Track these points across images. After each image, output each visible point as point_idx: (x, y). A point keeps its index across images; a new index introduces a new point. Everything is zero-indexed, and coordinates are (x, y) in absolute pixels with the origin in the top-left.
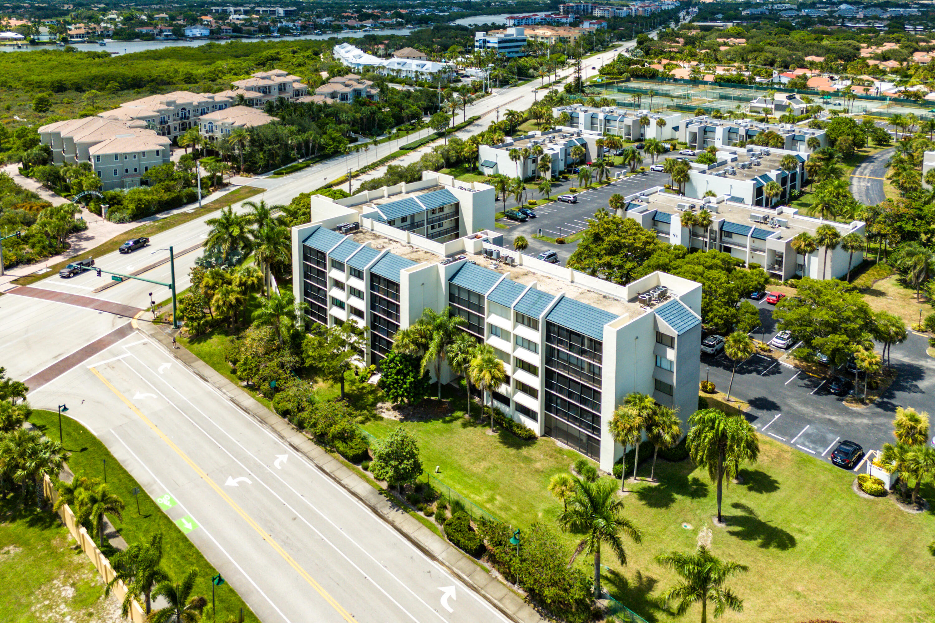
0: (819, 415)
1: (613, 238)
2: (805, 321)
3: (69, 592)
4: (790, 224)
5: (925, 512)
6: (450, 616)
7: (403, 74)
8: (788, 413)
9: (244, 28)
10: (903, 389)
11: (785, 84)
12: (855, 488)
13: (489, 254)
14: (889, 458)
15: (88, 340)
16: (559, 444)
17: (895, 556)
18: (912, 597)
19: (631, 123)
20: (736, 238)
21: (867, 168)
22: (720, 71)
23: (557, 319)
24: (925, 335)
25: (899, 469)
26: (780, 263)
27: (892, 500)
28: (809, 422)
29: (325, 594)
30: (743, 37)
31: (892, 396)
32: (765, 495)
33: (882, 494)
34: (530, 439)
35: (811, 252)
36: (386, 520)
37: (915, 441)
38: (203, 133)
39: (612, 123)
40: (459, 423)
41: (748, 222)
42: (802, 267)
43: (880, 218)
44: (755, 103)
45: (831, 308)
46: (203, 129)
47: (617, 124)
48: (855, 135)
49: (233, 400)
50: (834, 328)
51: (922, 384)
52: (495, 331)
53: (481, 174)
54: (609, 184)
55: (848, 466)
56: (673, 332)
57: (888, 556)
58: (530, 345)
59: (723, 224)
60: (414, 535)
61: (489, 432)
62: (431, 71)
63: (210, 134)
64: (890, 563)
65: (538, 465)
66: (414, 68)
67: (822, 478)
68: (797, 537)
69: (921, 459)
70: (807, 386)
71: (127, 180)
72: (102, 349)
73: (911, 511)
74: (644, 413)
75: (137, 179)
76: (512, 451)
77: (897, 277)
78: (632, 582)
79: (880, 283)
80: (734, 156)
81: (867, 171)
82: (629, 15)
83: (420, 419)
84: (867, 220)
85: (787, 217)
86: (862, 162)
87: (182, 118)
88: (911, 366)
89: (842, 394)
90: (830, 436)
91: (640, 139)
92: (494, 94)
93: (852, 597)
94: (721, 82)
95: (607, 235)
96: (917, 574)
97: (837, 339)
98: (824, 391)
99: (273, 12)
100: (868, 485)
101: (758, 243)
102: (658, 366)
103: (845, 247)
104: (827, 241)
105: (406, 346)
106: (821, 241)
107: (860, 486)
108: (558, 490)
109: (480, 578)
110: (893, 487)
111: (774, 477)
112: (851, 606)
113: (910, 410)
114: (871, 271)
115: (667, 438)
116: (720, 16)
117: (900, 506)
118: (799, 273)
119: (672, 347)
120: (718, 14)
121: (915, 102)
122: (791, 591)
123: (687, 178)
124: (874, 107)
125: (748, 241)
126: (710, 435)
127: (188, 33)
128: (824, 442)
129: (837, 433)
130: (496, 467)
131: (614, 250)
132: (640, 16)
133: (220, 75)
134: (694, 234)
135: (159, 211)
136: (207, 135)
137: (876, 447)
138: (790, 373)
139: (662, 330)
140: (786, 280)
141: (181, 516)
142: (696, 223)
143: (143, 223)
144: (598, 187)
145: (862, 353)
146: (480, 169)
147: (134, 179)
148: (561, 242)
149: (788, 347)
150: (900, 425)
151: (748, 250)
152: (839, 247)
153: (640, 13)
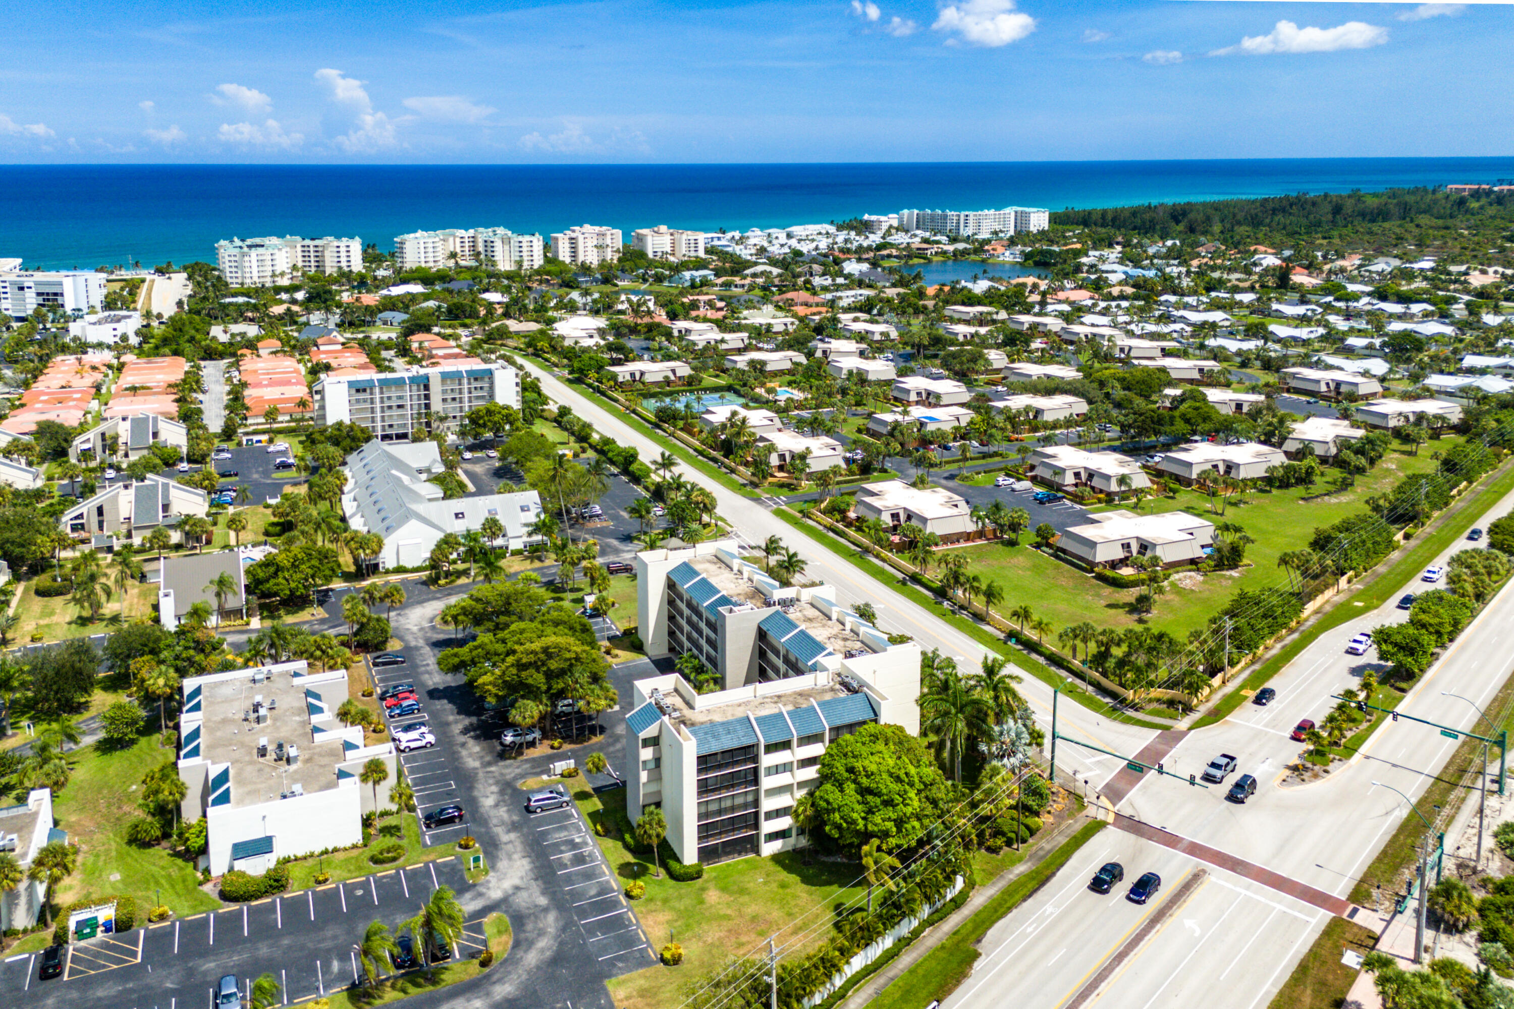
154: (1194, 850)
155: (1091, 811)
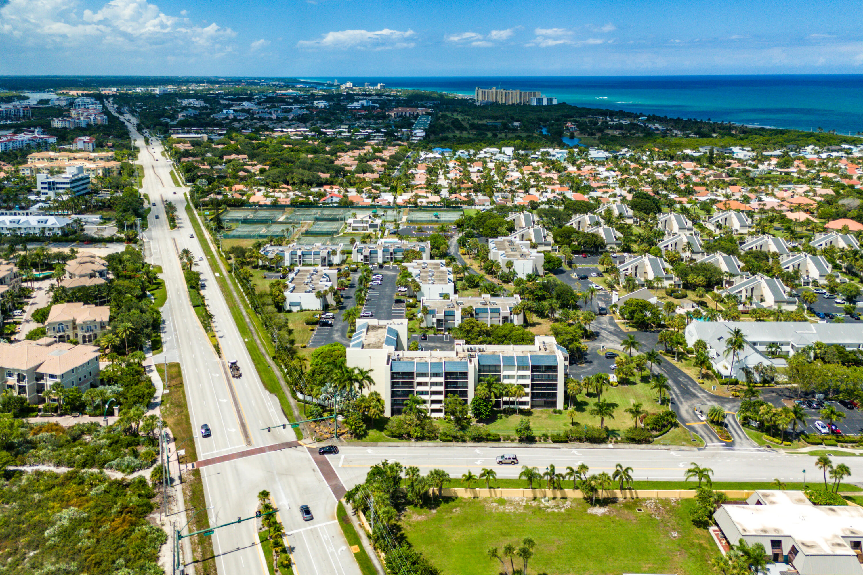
3: (495, 504)
5: (629, 385)
12: (611, 387)
16: (538, 409)
17: (636, 397)
20: (480, 315)
23: (536, 364)
25: (622, 376)
27: (623, 386)
30: (240, 153)
33: (617, 385)
34: (530, 412)
35: (520, 313)
36: (534, 448)
37: (623, 366)
38: (52, 334)
40: (504, 417)
46: (51, 331)
47: (312, 256)
49: (422, 447)
52: (506, 377)
53: (289, 311)
58: (525, 377)
59: (476, 309)
60: (545, 447)
61: (516, 415)
63: (62, 333)
73: (626, 386)
75: (89, 384)
76: (531, 417)
77: (535, 315)
79: (534, 319)
83: (492, 422)
84: (518, 294)
91: (330, 264)
92: (144, 240)
94: (297, 205)
101: (493, 315)
107: (612, 385)
108: (570, 415)
109: (576, 446)
110: (619, 382)
116: (169, 121)
121: (417, 207)
123: (420, 288)
125: (489, 315)
136: (58, 335)
143: (158, 409)
146: (288, 308)
151: (489, 319)
153: (99, 123)
154: (261, 450)
155: (310, 440)
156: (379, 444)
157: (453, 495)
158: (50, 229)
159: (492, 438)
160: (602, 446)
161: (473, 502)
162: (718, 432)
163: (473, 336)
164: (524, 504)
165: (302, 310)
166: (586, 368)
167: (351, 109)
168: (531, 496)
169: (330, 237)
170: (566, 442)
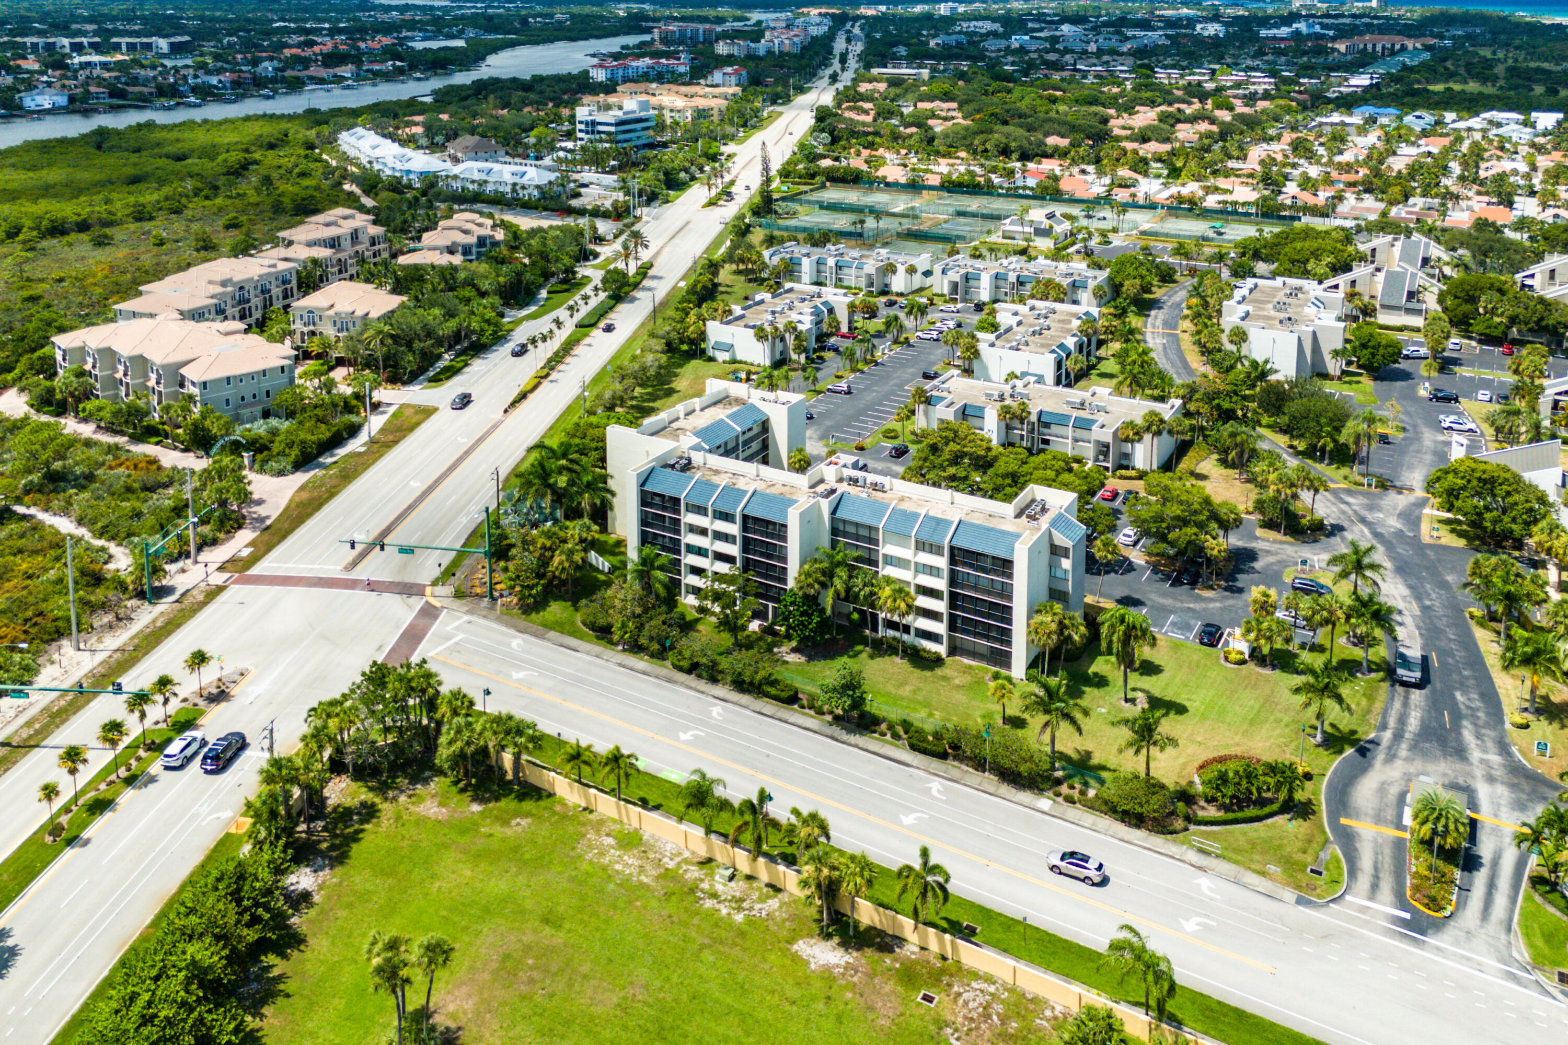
0: (1178, 605)
1: (953, 447)
2: (1159, 518)
3: (610, 841)
4: (1109, 408)
5: (1277, 671)
6: (946, 802)
7: (490, 188)
8: (1152, 607)
9: (130, 89)
10: (1242, 571)
11: (1032, 189)
12: (1222, 661)
13: (854, 481)
14: (1249, 631)
15: (398, 627)
16: (966, 661)
17: (1262, 706)
18: (1278, 731)
19: (873, 271)
20: (1054, 429)
21: (1157, 317)
22: (943, 167)
23: (961, 543)
24: (1252, 517)
25: (1257, 640)
26: (1106, 454)
27: (1252, 667)
28: (1172, 612)
29: (836, 804)
30: (952, 100)
31: (1235, 580)
32: (1154, 678)
33: (1243, 662)
34: (937, 661)
35: (1139, 441)
36: (849, 744)
37: (1268, 613)
38: (298, 326)
39: (846, 270)
40: (864, 656)
41: (1065, 410)
42: (1127, 456)
43: (1197, 396)
44: (1008, 225)
45: (1181, 503)
46: (298, 321)
47: (853, 271)
48: (1142, 277)
49: (620, 665)
50: (1183, 522)
51: (1257, 565)
52: (890, 560)
53: (712, 359)
54: (877, 364)
55: (1213, 645)
56: (1069, 544)
57: (1257, 706)
58: (932, 571)
59: (1040, 413)
60: (881, 751)
61: (897, 660)
62: (536, 182)
63: (312, 328)
64: (1259, 712)
65: (957, 681)
66: (509, 179)
67: (1196, 657)
68: (1187, 704)
69: (1274, 627)
70: (1162, 580)
71: (245, 412)
72: (424, 635)
73: (1267, 672)
74: (1057, 618)
75: (258, 410)
76: (928, 674)
77: (1216, 456)
78: (1075, 756)
79: (1202, 465)
80: (1018, 318)
81: (1159, 322)
82: (770, 52)
83: (825, 657)
84: (1183, 397)
85: (1101, 400)
86: (1150, 309)
87: (240, 303)
88: (1245, 549)
89: (1193, 584)
90: (1192, 622)
91: (885, 291)
92: (645, 218)
93: (1237, 739)
94: (951, 187)
95: (947, 444)
96: (1279, 715)
97: (1191, 530)
98: (1177, 582)
99: (148, 46)
100: (1233, 656)
101: (1080, 433)
102: (1052, 577)
103: (1170, 432)
104: (1154, 428)
105: (810, 586)
106: (1148, 429)
107: (1226, 659)
108: (999, 694)
109: (955, 773)
110: (1251, 655)
111: (1157, 662)
112: (1238, 745)
113: (1262, 588)
114: (1191, 453)
115: (1076, 638)
116: (902, 51)
117: (1259, 670)
118: (1125, 462)
119: (1067, 557)
120: (896, 44)
121: (1190, 210)
122: (1193, 741)
123: (977, 354)
124: (1144, 220)
125: (1070, 431)
126: (1122, 628)
127: (30, 102)
128: (1189, 628)
129: (1197, 619)
130: (919, 689)
131: (956, 460)
132: (788, 54)
133: (184, 200)
134: (1009, 428)
135: (320, 453)
136: (306, 330)
137: (1233, 624)
138: (1144, 569)
139: (1057, 543)
140: (1114, 471)
141: (661, 770)
142: (1014, 416)
143: (312, 473)
144: (866, 369)
145: (1211, 542)
146: (710, 353)
147: (254, 409)
148: (861, 449)
149: (1135, 543)
150: (1255, 602)
151: (1069, 441)
152: (1165, 433)
153: (786, 49)
154: (352, 584)
155: (448, 590)
156: (552, 634)
157: (546, 786)
158: (523, 188)
159: (773, 691)
160: (1025, 797)
161: (573, 819)
162: (1416, 875)
163: (938, 461)
164: (671, 865)
165: (734, 361)
166: (1211, 600)
167: (1267, 38)
168: (703, 853)
169: (948, 247)
170: (943, 756)
